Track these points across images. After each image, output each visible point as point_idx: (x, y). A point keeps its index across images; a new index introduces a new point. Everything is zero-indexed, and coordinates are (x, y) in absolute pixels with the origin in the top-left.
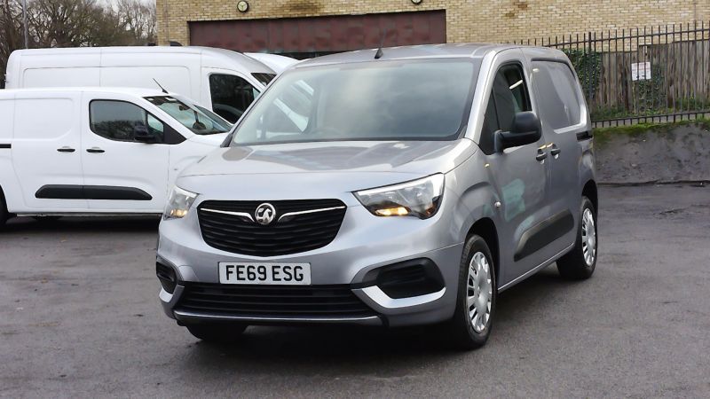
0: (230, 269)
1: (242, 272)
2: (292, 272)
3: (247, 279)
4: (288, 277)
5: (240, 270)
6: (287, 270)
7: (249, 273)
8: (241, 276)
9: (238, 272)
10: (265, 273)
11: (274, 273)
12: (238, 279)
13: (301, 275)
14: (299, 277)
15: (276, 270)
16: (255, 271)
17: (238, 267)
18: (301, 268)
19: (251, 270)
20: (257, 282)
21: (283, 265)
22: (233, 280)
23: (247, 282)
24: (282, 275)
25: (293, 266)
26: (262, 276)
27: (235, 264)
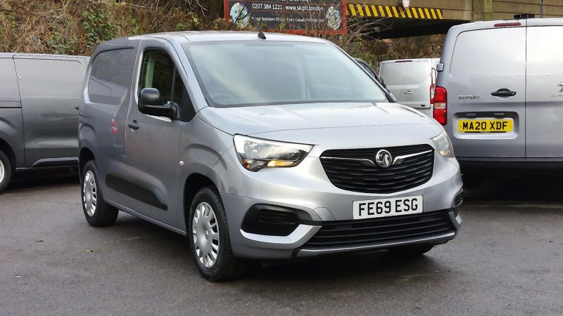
0: (362, 207)
1: (372, 208)
2: (409, 203)
3: (376, 213)
4: (407, 208)
5: (371, 206)
6: (406, 202)
7: (378, 208)
8: (371, 211)
9: (369, 208)
10: (389, 207)
11: (397, 206)
12: (369, 214)
13: (416, 206)
14: (414, 207)
15: (398, 203)
16: (383, 206)
17: (369, 204)
18: (416, 200)
19: (379, 205)
20: (383, 215)
21: (403, 199)
22: (365, 215)
23: (376, 216)
24: (402, 207)
25: (410, 198)
26: (388, 210)
27: (367, 202)
